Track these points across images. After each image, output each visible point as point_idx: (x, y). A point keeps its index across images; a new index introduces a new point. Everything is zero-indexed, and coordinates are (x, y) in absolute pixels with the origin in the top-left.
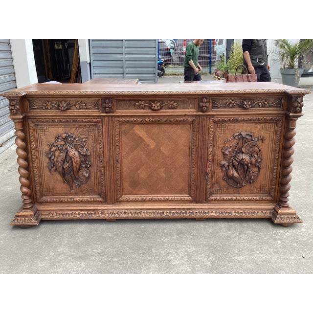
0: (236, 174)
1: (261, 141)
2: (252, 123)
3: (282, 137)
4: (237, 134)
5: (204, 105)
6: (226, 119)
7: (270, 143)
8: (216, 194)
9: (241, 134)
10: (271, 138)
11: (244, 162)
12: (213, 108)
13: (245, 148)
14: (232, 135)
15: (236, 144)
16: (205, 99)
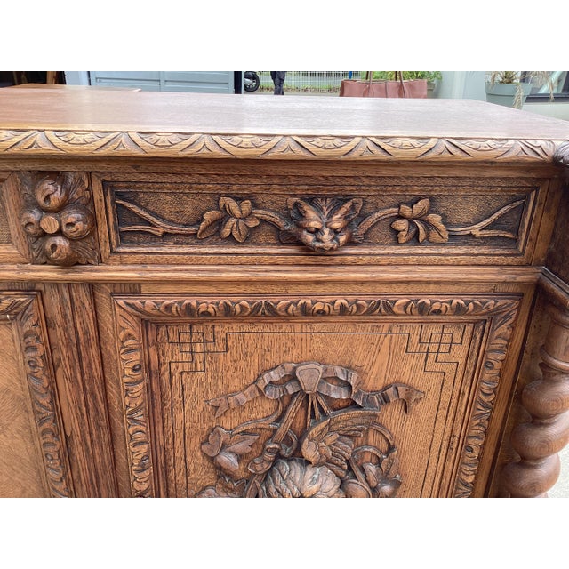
1: (399, 406)
2: (353, 323)
3: (504, 394)
4: (275, 376)
5: (50, 222)
6: (208, 304)
7: (443, 412)
9: (292, 377)
10: (447, 393)
12: (124, 238)
13: (318, 439)
14: (252, 377)
15: (272, 419)
16: (48, 186)
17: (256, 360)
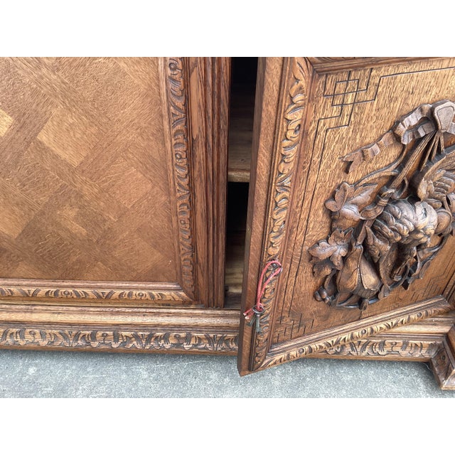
0: (369, 281)
4: (413, 120)
8: (284, 342)
13: (432, 177)
14: (389, 125)
15: (394, 166)
17: (398, 105)
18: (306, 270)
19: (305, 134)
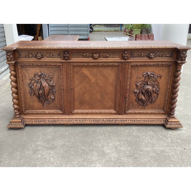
0: (143, 98)
1: (159, 78)
2: (155, 67)
3: (173, 75)
4: (145, 73)
5: (126, 55)
6: (139, 64)
7: (165, 79)
8: (131, 109)
9: (147, 74)
10: (165, 76)
11: (149, 90)
12: (131, 57)
13: (150, 82)
15: (144, 79)
16: (126, 52)
17: (143, 72)
18: (133, 95)
19: (131, 73)
